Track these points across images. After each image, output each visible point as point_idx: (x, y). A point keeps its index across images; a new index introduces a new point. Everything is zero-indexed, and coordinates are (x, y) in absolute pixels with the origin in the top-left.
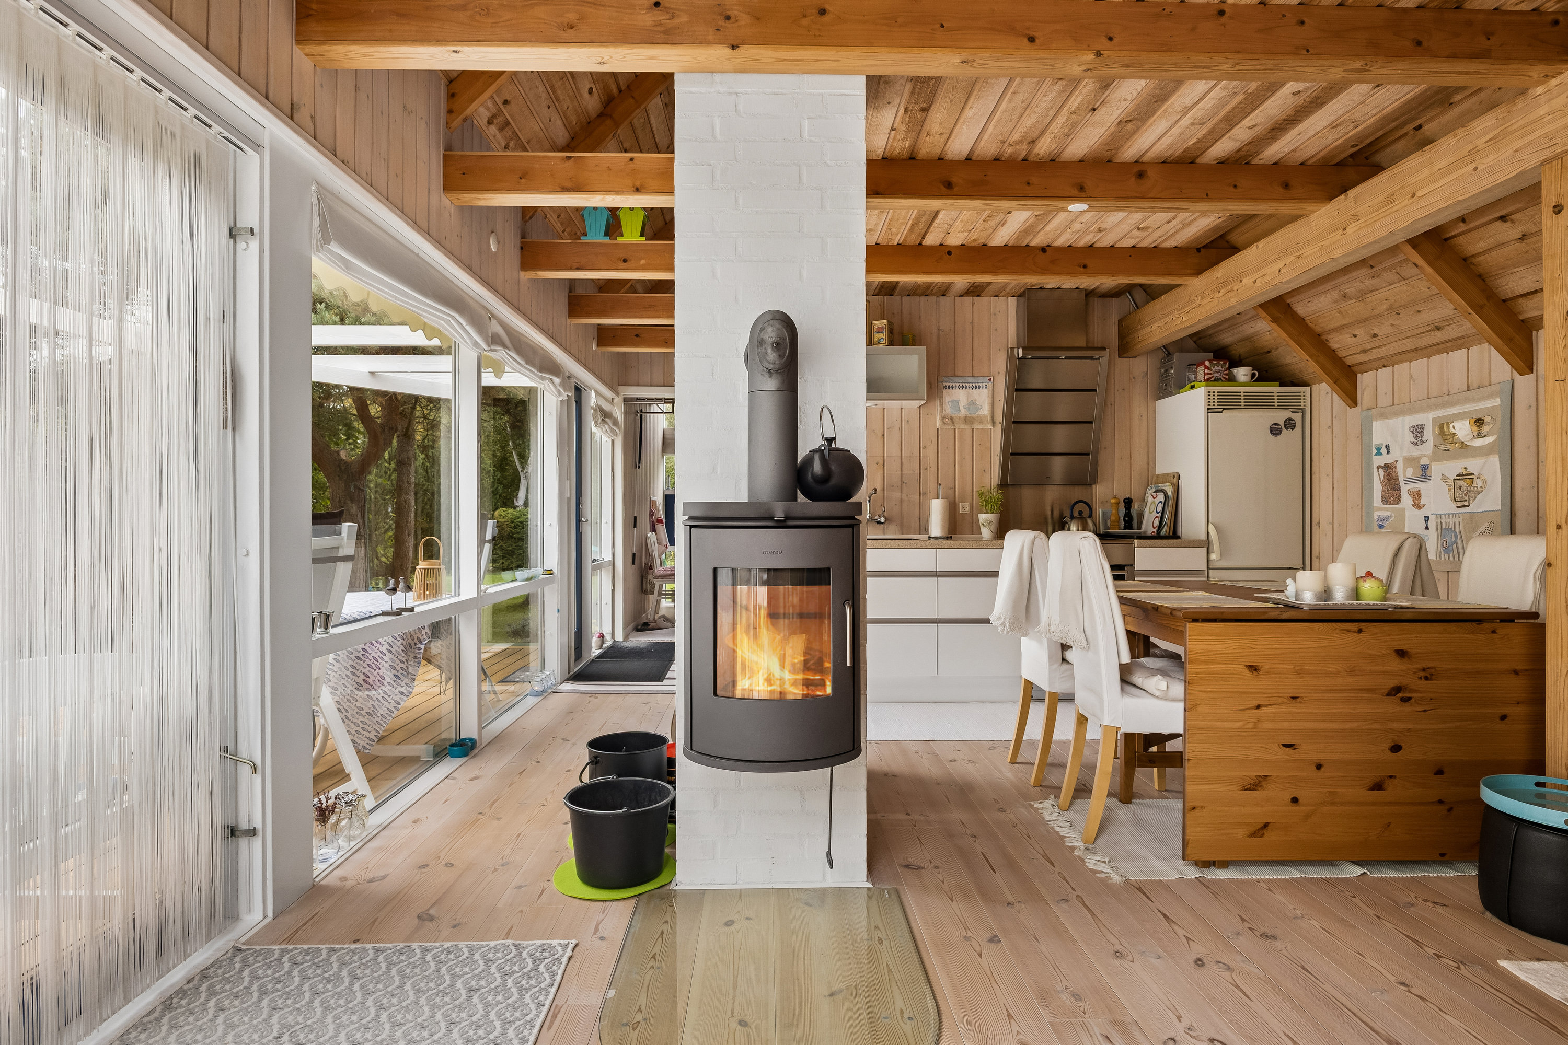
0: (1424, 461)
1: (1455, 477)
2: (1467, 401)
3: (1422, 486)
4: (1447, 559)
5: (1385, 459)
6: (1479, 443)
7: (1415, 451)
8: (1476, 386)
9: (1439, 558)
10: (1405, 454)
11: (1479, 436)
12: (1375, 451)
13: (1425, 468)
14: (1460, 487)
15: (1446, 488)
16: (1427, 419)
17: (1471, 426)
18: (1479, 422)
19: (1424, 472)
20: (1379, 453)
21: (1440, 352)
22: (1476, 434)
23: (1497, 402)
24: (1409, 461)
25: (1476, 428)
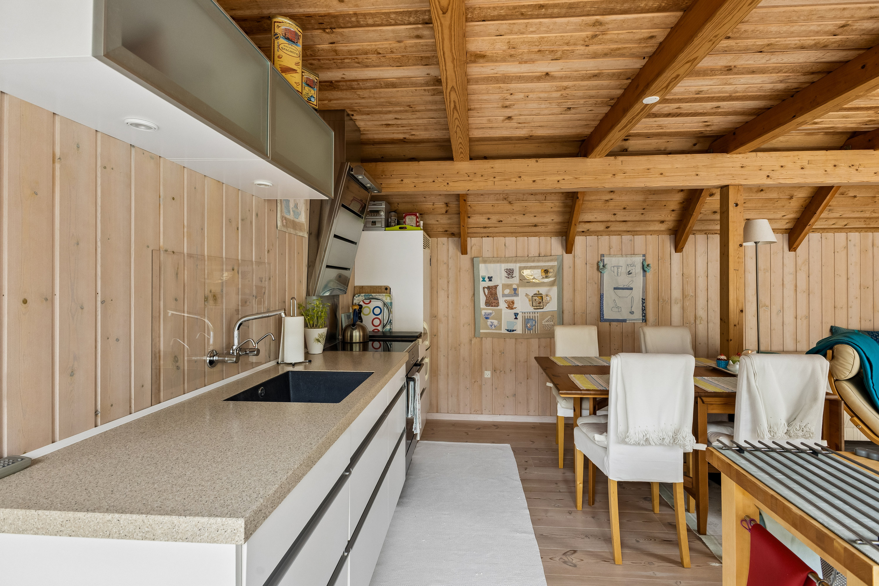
0: (515, 286)
1: (533, 295)
2: (538, 261)
3: (515, 299)
4: (529, 333)
5: (488, 284)
6: (546, 280)
7: (510, 281)
8: (543, 255)
9: (524, 333)
10: (503, 282)
11: (547, 277)
12: (481, 279)
13: (515, 290)
14: (535, 300)
15: (528, 300)
16: (515, 266)
17: (542, 273)
18: (546, 271)
19: (515, 292)
20: (484, 280)
21: (523, 236)
22: (544, 276)
23: (555, 263)
24: (505, 286)
25: (544, 274)
